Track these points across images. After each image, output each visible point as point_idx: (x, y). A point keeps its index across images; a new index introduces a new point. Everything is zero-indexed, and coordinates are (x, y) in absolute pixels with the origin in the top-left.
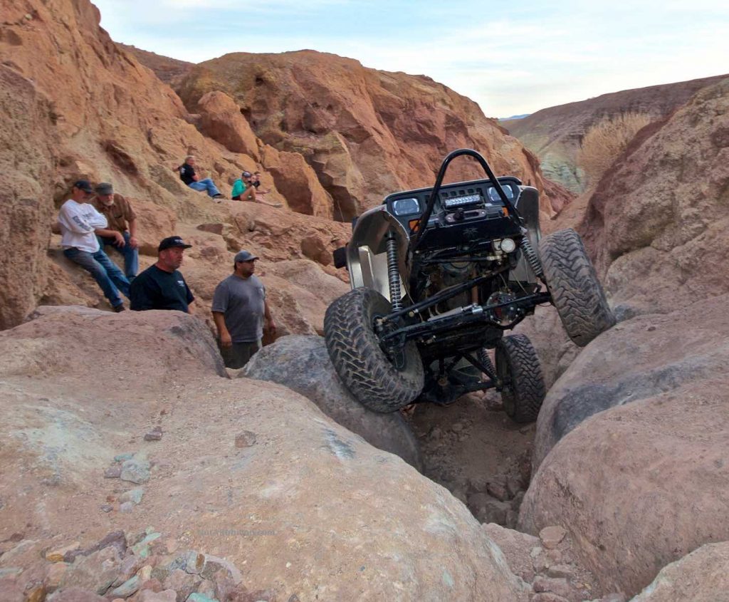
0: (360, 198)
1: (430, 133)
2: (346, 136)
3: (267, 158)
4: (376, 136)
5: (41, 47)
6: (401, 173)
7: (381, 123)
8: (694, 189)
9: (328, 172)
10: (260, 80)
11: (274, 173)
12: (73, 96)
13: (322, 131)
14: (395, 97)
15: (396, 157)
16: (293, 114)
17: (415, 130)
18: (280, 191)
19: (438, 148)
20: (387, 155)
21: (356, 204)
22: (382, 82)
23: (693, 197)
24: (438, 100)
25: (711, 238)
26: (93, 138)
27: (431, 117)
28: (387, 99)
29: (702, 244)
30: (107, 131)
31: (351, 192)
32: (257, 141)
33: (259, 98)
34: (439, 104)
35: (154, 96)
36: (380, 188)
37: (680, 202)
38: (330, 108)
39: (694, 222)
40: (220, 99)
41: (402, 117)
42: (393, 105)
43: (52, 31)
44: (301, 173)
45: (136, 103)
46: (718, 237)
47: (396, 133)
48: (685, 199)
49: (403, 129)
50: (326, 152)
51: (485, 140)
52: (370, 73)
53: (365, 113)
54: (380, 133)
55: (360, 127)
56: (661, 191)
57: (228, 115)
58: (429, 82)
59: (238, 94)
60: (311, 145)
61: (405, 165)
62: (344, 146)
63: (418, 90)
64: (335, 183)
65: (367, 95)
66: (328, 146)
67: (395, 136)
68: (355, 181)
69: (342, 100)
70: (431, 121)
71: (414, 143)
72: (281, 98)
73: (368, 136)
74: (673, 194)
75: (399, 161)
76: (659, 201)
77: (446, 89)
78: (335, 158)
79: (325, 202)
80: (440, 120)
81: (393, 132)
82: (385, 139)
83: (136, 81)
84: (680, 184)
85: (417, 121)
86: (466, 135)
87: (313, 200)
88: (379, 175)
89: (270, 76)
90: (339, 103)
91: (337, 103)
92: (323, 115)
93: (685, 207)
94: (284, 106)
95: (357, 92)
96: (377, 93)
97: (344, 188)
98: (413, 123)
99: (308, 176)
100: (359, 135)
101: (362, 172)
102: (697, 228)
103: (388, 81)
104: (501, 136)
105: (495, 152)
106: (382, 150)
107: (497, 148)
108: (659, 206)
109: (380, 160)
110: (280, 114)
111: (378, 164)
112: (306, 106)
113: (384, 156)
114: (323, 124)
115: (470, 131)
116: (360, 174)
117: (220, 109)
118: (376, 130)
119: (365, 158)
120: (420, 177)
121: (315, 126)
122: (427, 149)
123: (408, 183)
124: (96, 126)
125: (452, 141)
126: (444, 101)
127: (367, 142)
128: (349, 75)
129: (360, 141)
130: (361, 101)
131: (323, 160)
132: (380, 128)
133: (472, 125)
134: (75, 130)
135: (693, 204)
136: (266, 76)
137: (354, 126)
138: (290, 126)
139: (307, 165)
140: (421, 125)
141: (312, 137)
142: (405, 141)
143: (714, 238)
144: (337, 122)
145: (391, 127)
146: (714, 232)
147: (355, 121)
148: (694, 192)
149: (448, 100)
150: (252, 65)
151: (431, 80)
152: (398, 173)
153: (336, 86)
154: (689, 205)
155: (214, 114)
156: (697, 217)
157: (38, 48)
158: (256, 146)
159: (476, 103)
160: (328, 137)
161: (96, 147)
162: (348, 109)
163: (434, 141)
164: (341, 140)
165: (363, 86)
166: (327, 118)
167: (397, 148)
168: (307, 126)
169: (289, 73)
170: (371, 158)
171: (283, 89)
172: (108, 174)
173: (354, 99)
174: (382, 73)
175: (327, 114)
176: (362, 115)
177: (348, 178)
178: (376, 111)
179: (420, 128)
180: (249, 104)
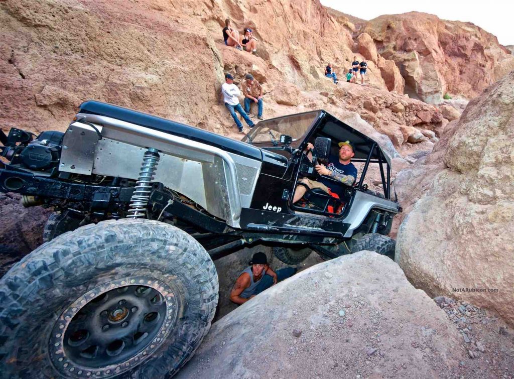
0: (419, 82)
1: (463, 52)
2: (420, 53)
3: (380, 63)
4: (434, 54)
5: (266, 14)
6: (442, 71)
7: (439, 47)
8: (506, 146)
9: (407, 70)
10: (389, 27)
11: (382, 69)
12: (277, 35)
13: (410, 51)
14: (450, 33)
15: (442, 63)
16: (399, 43)
17: (456, 50)
18: (383, 77)
19: (465, 60)
20: (436, 62)
21: (417, 84)
22: (446, 26)
23: (500, 157)
24: (473, 35)
25: (487, 220)
26: (285, 54)
27: (466, 44)
28: (446, 35)
29: (476, 219)
30: (291, 51)
31: (415, 79)
32: (378, 56)
33: (388, 35)
34: (473, 37)
35: (340, 36)
36: (429, 78)
37: (486, 155)
38: (415, 39)
39: (486, 186)
40: (365, 36)
41: (451, 44)
42: (448, 38)
43: (274, 7)
44: (392, 70)
45: (315, 38)
46: (495, 225)
47: (446, 51)
48: (491, 154)
49: (450, 50)
50: (408, 60)
51: (493, 56)
52: (440, 22)
53: (432, 41)
54: (436, 52)
55: (426, 49)
56: (476, 134)
57: (367, 43)
58: (472, 25)
59: (380, 34)
60: (403, 57)
61: (445, 68)
62: (417, 58)
63: (464, 30)
64: (409, 75)
65: (436, 34)
66: (410, 58)
67: (445, 53)
68: (418, 74)
69: (422, 36)
70: (465, 46)
71: (454, 57)
72: (396, 35)
73: (430, 53)
74: (486, 142)
75: (443, 66)
76: (471, 144)
77: (479, 29)
78: (412, 63)
79: (401, 83)
80: (470, 45)
81: (444, 51)
82: (438, 54)
83: (333, 29)
84: (501, 132)
85: (458, 46)
86: (483, 53)
87: (395, 81)
88: (430, 72)
89: (393, 26)
90: (420, 37)
91: (419, 37)
92: (412, 43)
93: (487, 165)
94: (397, 39)
95: (431, 31)
96: (442, 32)
97: (412, 77)
98: (456, 47)
99: (395, 71)
100: (426, 53)
101: (422, 70)
102: (485, 195)
103: (449, 25)
104: (504, 54)
105: (497, 62)
106: (434, 60)
107: (500, 60)
108: (470, 149)
109: (432, 65)
110: (394, 43)
111: (431, 67)
112: (406, 39)
113: (434, 63)
114: (411, 47)
115: (486, 52)
116: (421, 71)
117: (365, 41)
118: (434, 50)
119: (426, 63)
120: (451, 73)
121: (407, 48)
122: (459, 60)
123: (444, 76)
124: (287, 49)
125: (473, 56)
126: (476, 36)
127: (428, 56)
128: (429, 23)
129: (425, 56)
130: (432, 36)
131: (406, 64)
132: (437, 49)
133: (488, 48)
134: (277, 51)
135: (497, 164)
136: (391, 25)
137: (424, 48)
138: (397, 48)
139: (396, 66)
140: (460, 48)
141: (405, 54)
142: (449, 56)
143: (491, 224)
144: (417, 46)
145: (444, 49)
146: (496, 215)
147: (425, 46)
148: (505, 150)
149: (479, 35)
150: (387, 20)
151: (473, 24)
152: (440, 71)
153: (420, 28)
154: (492, 163)
155: (362, 43)
156: (491, 183)
157: (264, 14)
158: (377, 58)
159: (496, 37)
160: (411, 53)
161: (286, 58)
162: (423, 40)
163: (465, 56)
164: (417, 55)
165: (435, 29)
166: (413, 44)
167: (444, 60)
168: (404, 49)
169: (402, 23)
170: (428, 63)
171: (397, 31)
172: (289, 69)
173: (428, 35)
174: (448, 22)
175: (414, 42)
176: (429, 43)
177: (415, 73)
178: (439, 41)
179: (459, 50)
180: (383, 39)
